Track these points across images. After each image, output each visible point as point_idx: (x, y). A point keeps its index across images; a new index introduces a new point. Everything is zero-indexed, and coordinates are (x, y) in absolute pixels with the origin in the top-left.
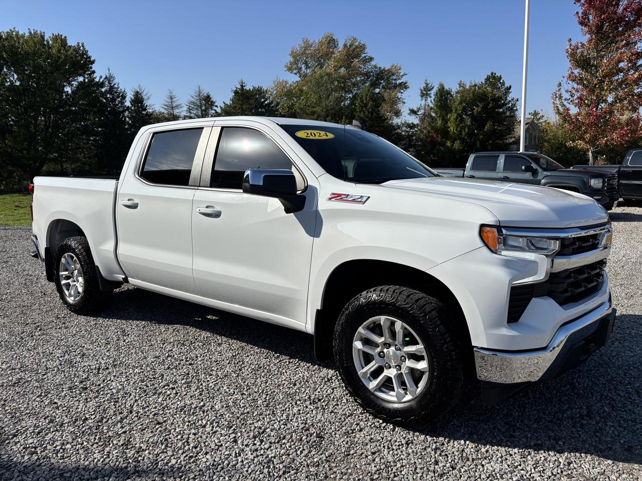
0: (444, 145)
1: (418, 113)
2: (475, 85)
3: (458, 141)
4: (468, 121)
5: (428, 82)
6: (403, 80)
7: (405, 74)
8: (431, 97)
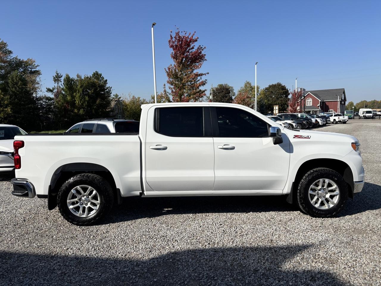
0: (73, 111)
1: (54, 91)
2: (88, 78)
3: (82, 109)
4: (87, 98)
5: (58, 73)
6: (37, 69)
7: (38, 66)
8: (61, 82)
